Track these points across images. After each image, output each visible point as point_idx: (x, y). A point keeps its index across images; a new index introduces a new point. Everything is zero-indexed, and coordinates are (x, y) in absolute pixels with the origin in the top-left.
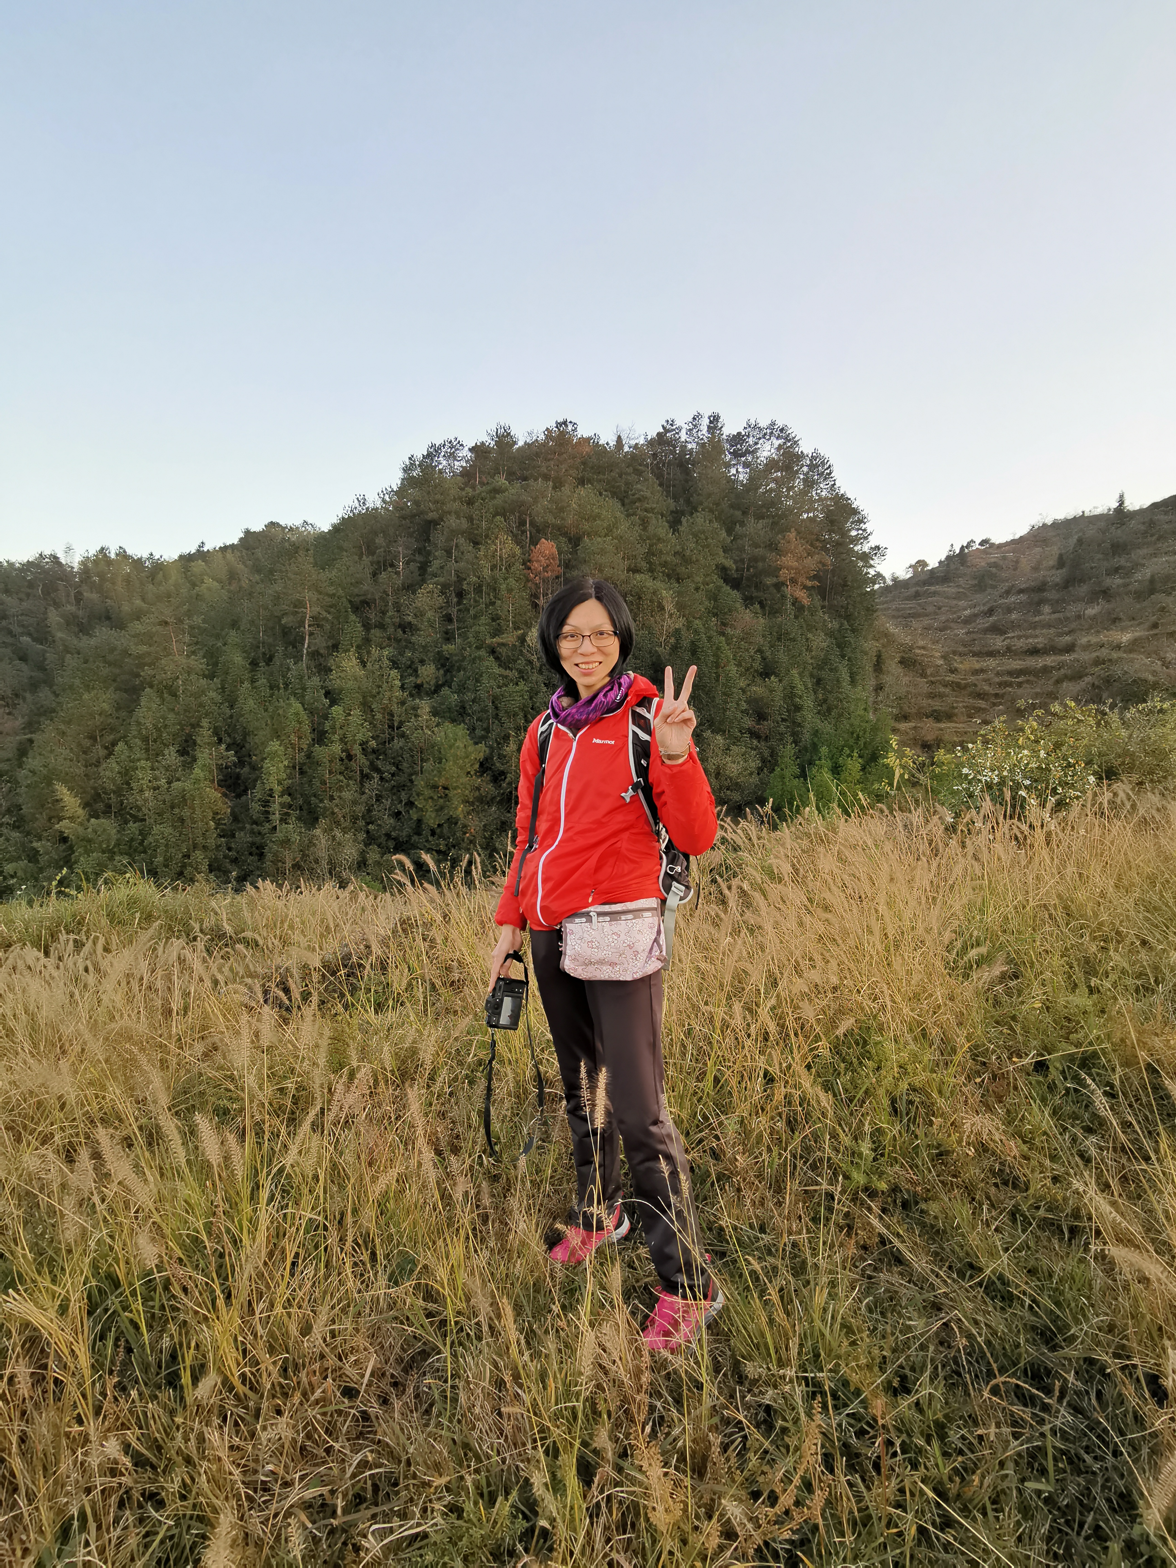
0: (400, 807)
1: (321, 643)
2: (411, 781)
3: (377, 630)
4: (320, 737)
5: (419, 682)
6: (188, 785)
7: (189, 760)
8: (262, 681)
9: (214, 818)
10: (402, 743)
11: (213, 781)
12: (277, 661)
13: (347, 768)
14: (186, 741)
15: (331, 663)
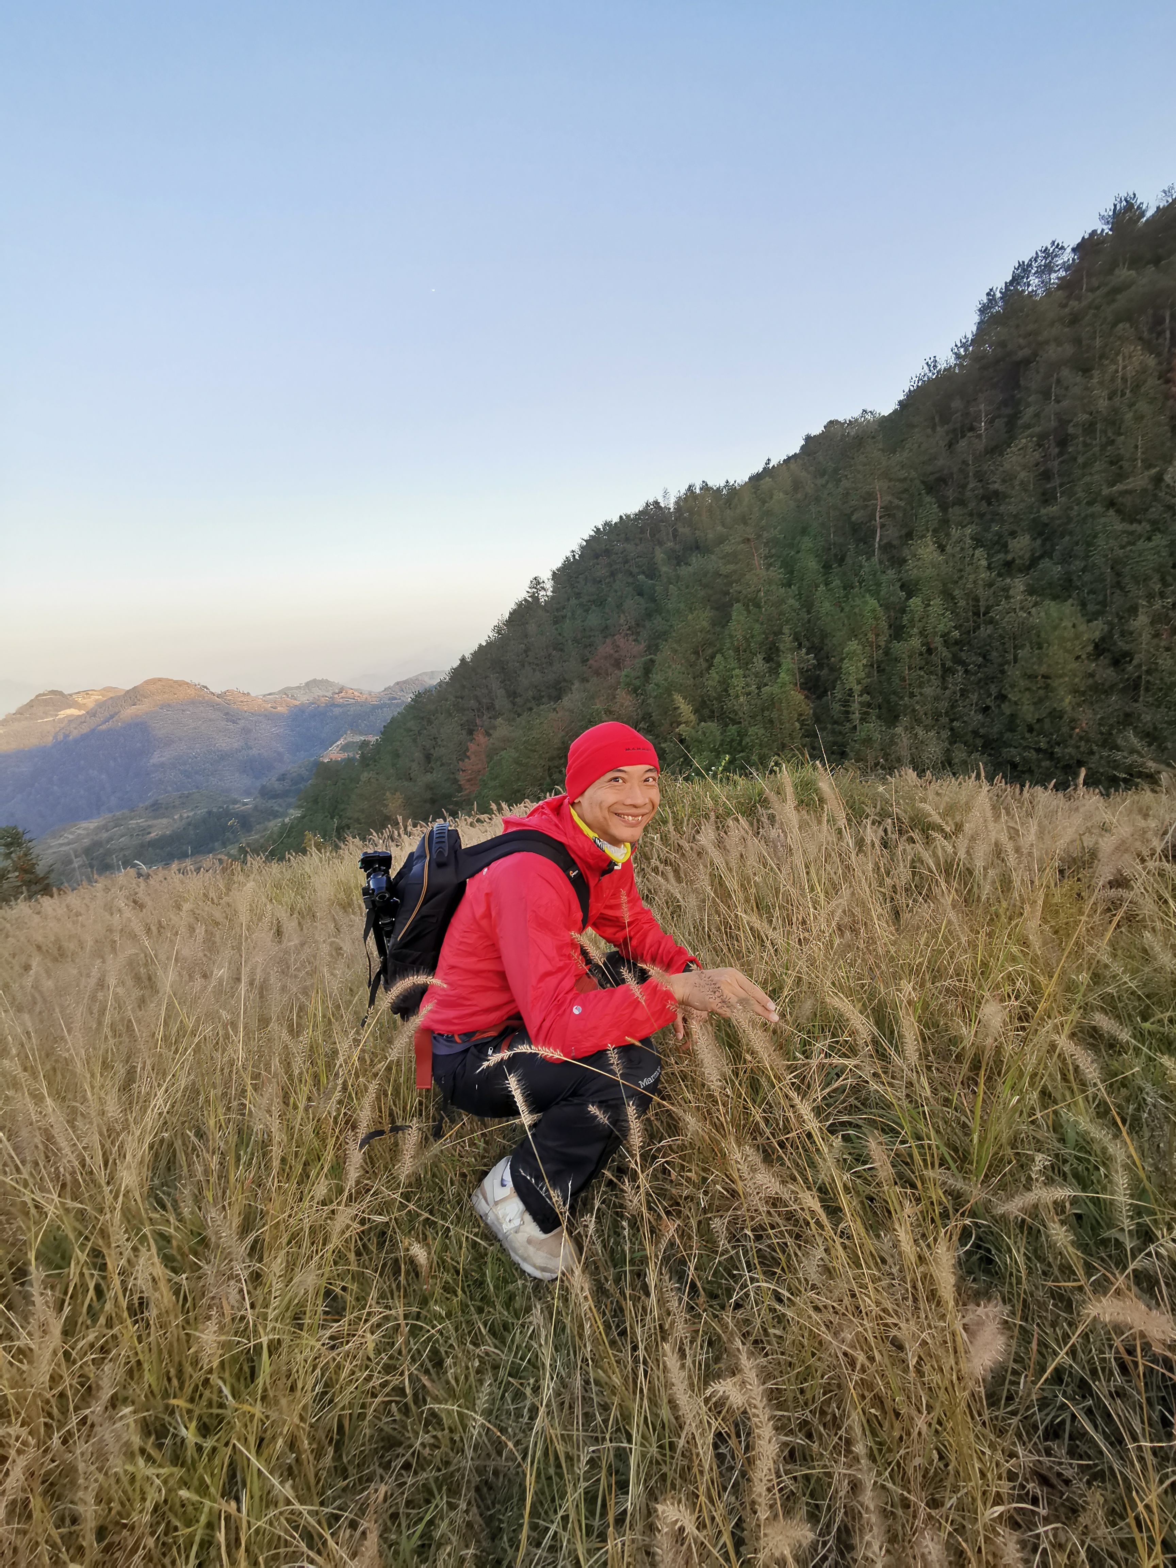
0: (989, 702)
1: (893, 533)
2: (1003, 672)
3: (956, 508)
4: (898, 632)
5: (1009, 557)
6: (776, 689)
7: (774, 666)
8: (837, 582)
9: (798, 720)
10: (990, 629)
11: (796, 684)
12: (849, 560)
13: (927, 663)
14: (770, 649)
15: (906, 552)
